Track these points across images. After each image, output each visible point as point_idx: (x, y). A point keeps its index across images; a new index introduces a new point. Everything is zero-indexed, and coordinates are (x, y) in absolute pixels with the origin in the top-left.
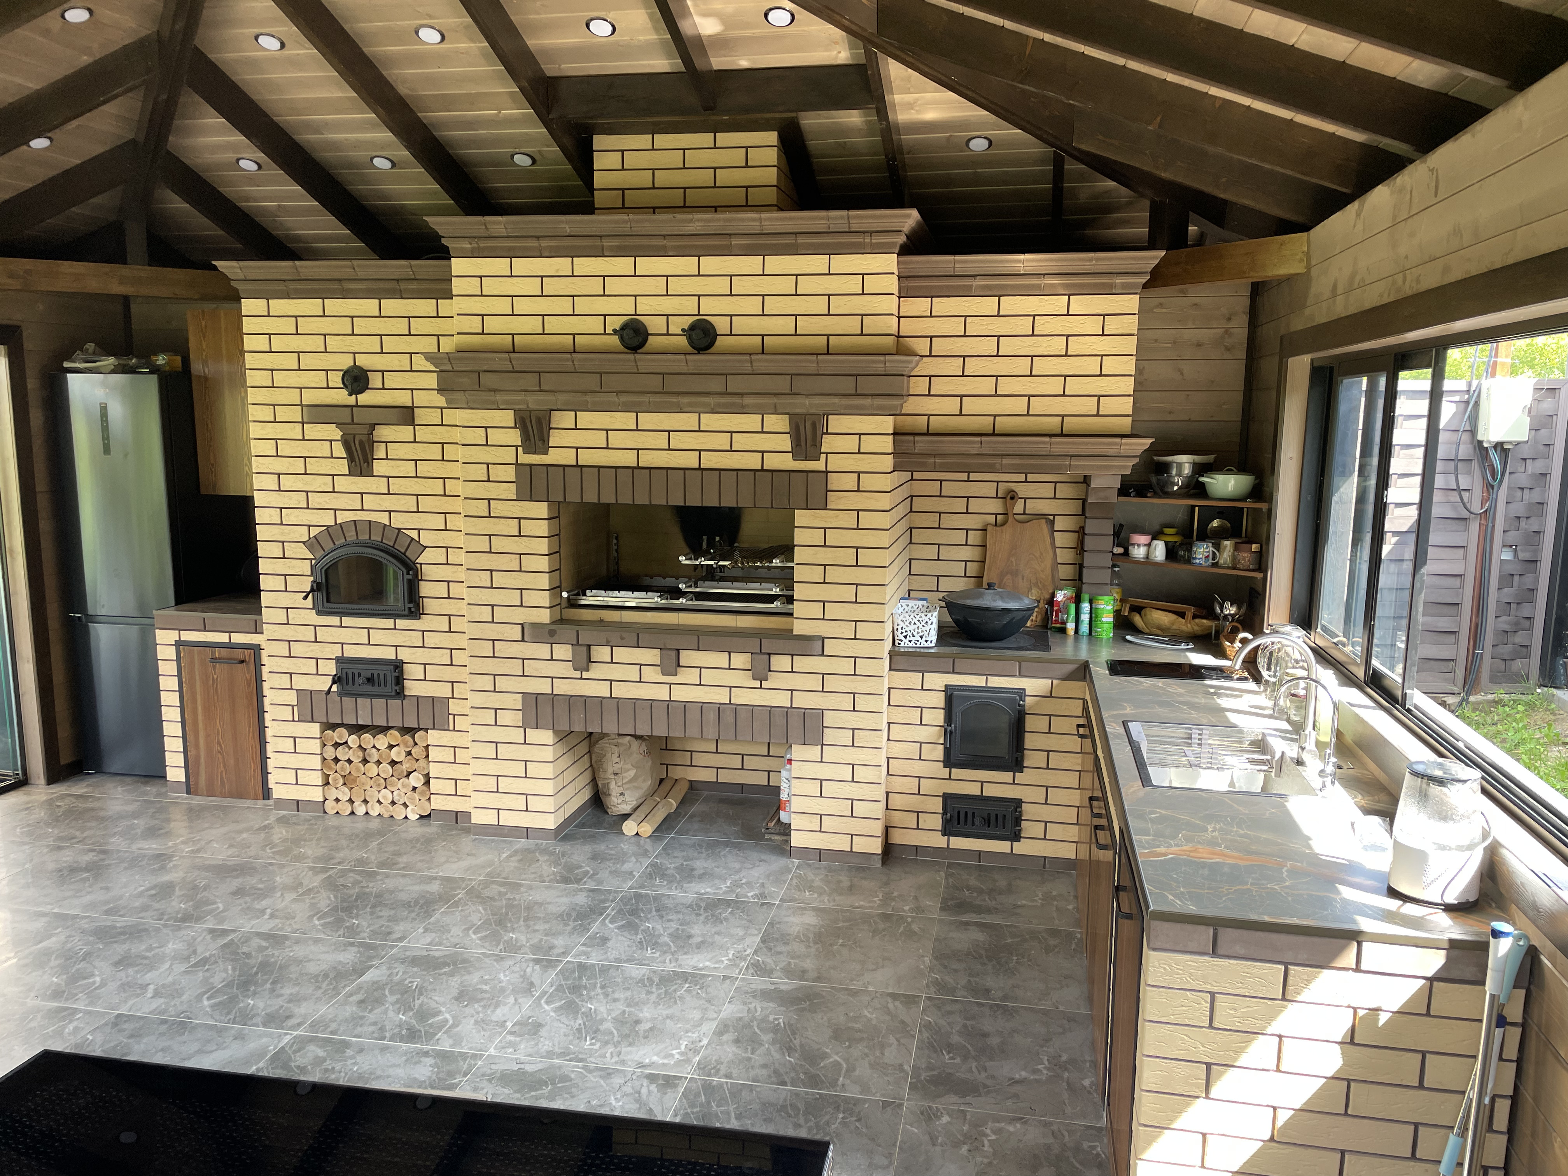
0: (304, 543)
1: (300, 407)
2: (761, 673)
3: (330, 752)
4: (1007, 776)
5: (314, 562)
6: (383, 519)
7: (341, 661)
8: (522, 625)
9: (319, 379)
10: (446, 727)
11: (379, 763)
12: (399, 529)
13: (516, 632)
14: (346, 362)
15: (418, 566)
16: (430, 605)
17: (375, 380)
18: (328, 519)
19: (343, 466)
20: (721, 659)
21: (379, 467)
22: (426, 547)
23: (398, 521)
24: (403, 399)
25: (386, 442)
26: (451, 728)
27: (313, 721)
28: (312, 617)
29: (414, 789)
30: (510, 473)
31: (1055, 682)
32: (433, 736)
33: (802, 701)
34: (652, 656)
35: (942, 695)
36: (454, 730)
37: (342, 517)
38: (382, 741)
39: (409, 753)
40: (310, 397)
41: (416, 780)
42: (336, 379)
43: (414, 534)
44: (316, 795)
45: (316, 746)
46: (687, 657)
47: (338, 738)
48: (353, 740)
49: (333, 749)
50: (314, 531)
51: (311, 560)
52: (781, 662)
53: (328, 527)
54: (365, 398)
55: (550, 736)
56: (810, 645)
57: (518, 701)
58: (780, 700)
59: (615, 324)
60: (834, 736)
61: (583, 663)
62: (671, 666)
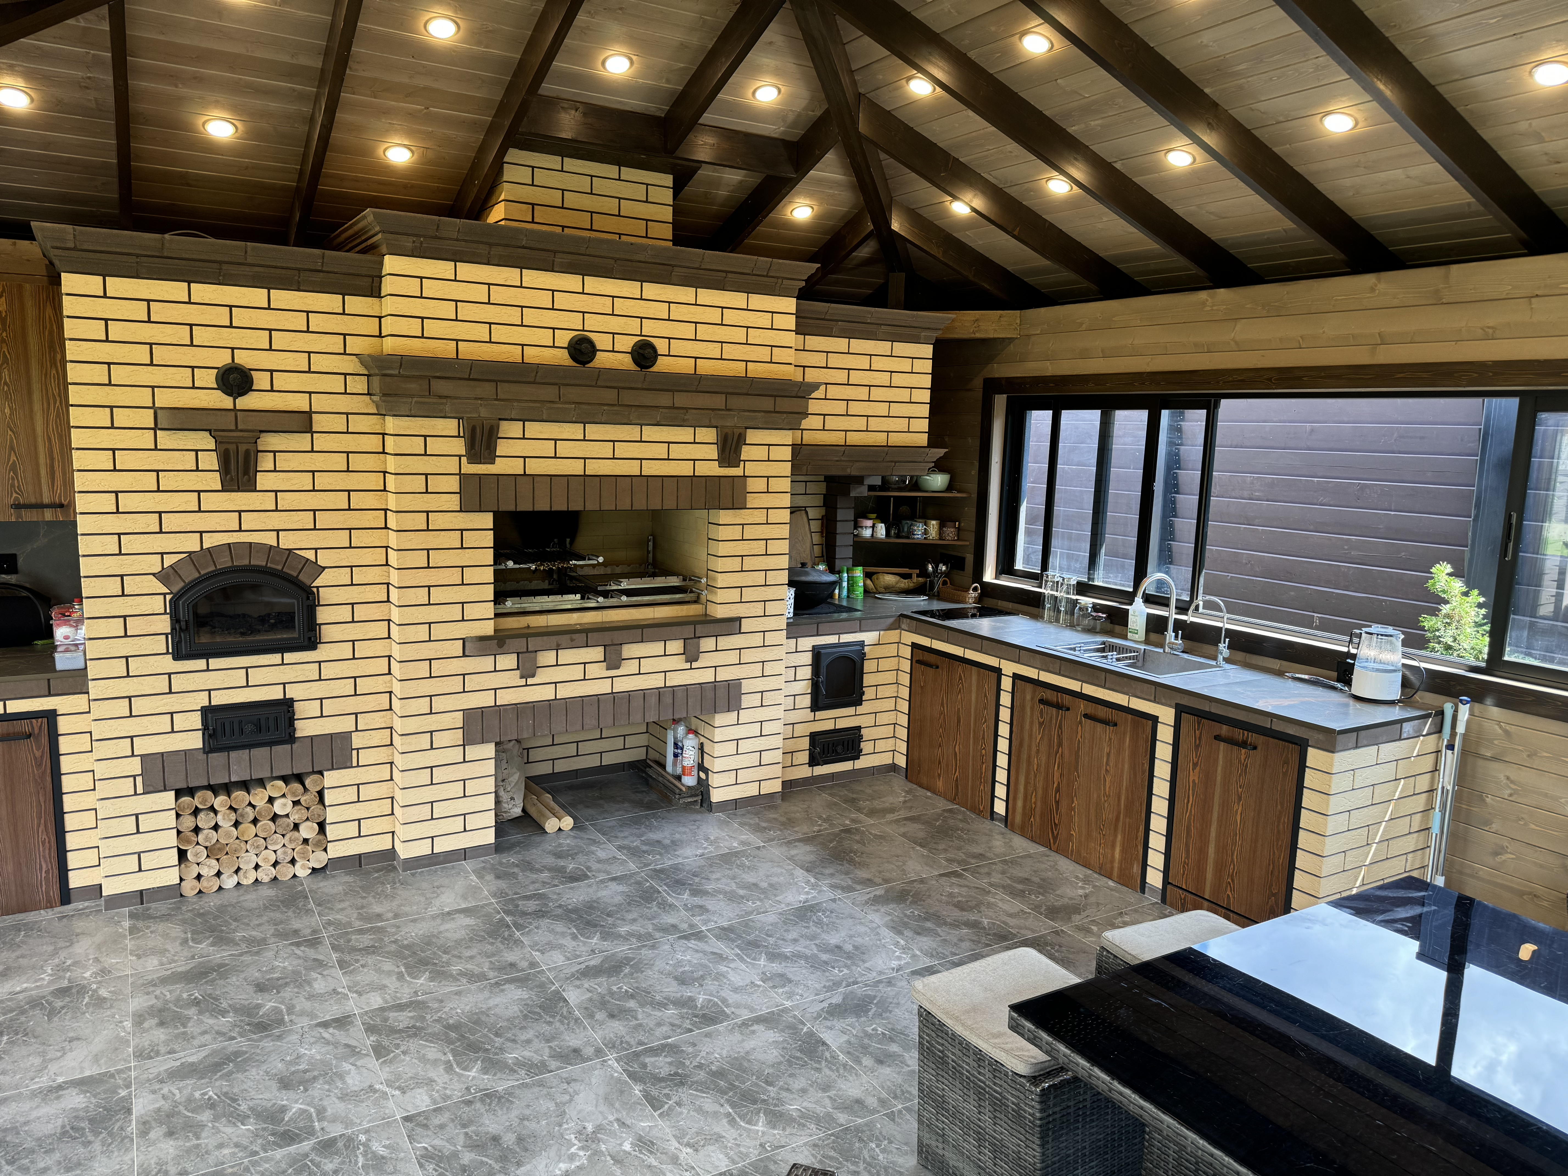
0: (154, 574)
1: (152, 411)
2: (691, 656)
3: (188, 822)
4: (850, 710)
5: (168, 597)
6: (270, 539)
7: (207, 712)
8: (463, 639)
9: (183, 377)
10: (349, 764)
11: (255, 821)
12: (290, 550)
13: (457, 648)
14: (223, 359)
15: (315, 590)
16: (328, 632)
17: (261, 380)
18: (192, 544)
19: (214, 481)
20: (656, 648)
21: (263, 481)
22: (324, 568)
23: (287, 541)
24: (299, 403)
25: (275, 452)
26: (355, 764)
27: (165, 790)
28: (168, 663)
29: (306, 841)
30: (453, 484)
31: (882, 632)
32: (331, 778)
33: (724, 675)
34: (597, 653)
35: (810, 655)
36: (358, 766)
37: (210, 541)
38: (259, 797)
39: (296, 803)
40: (165, 399)
41: (308, 831)
42: (208, 378)
43: (310, 555)
44: (171, 877)
45: (170, 819)
46: (629, 650)
47: (201, 803)
48: (220, 802)
49: (193, 819)
50: (169, 561)
51: (165, 594)
52: (707, 644)
53: (190, 553)
54: (248, 402)
55: (489, 750)
56: (732, 625)
57: (457, 719)
58: (707, 676)
59: (564, 338)
60: (746, 701)
61: (527, 670)
62: (613, 661)
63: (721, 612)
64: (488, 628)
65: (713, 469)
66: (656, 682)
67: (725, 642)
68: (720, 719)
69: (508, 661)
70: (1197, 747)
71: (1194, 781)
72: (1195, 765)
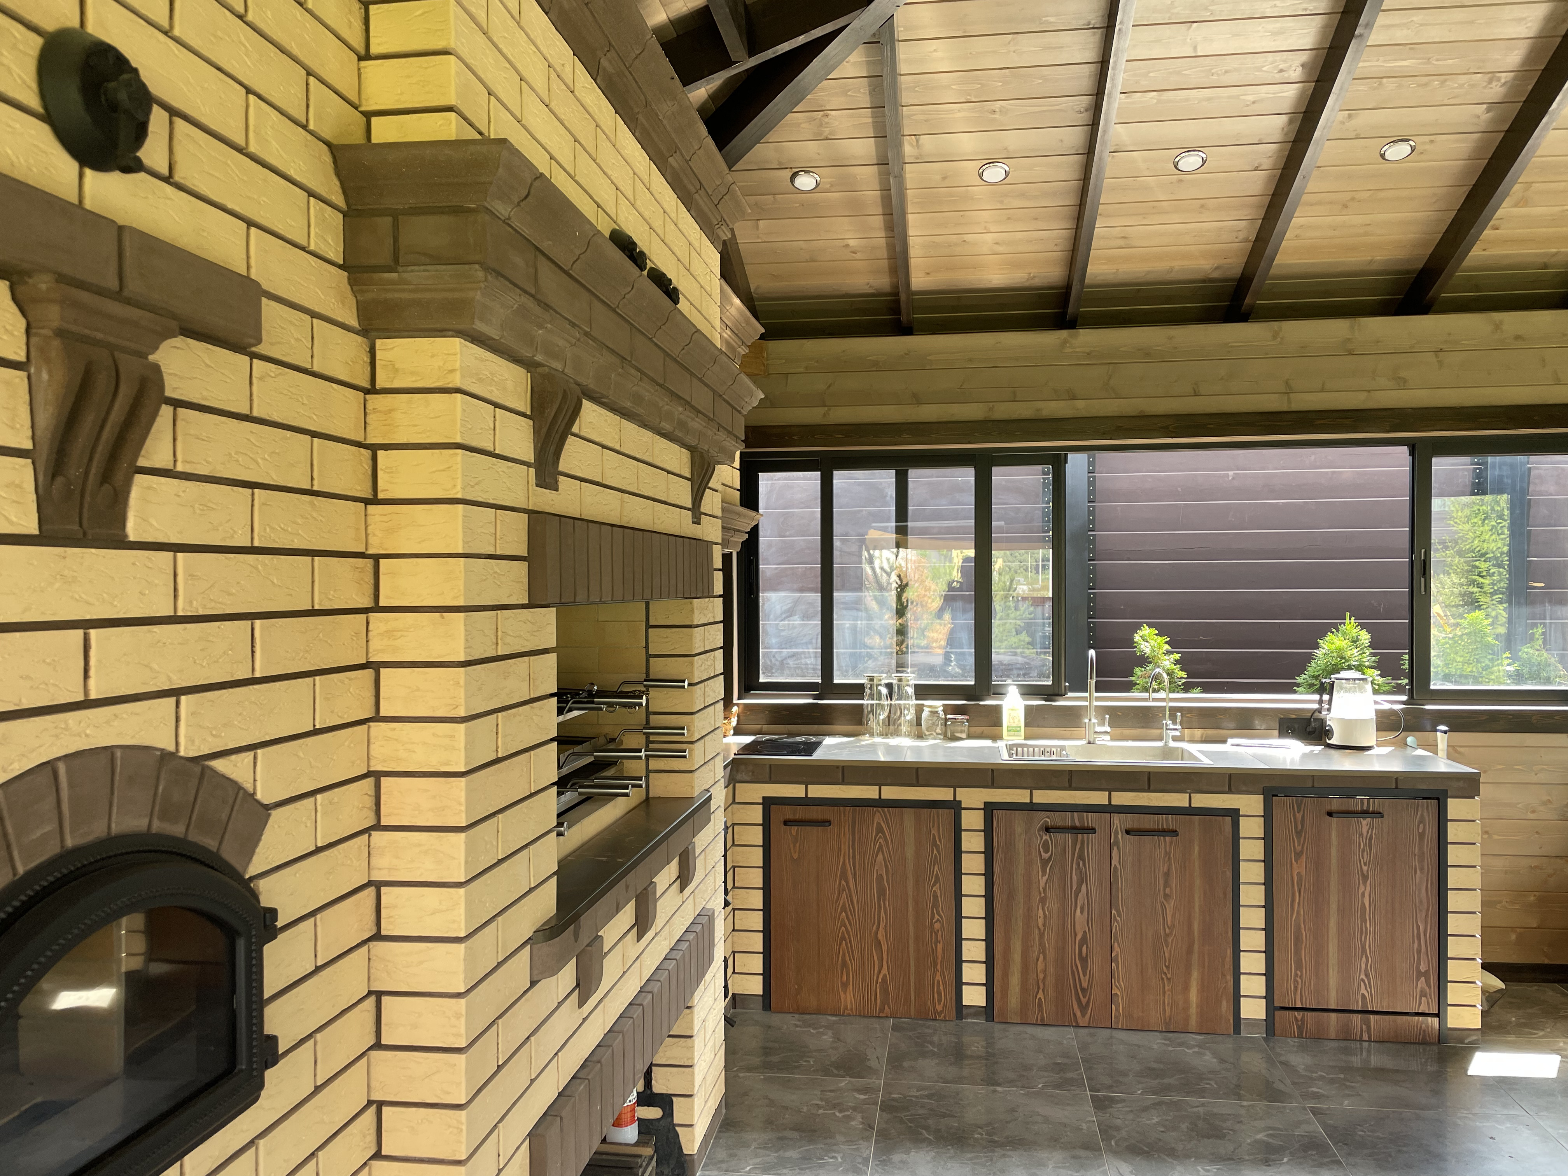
58: (689, 916)
70: (1299, 833)
71: (1298, 873)
72: (1298, 855)
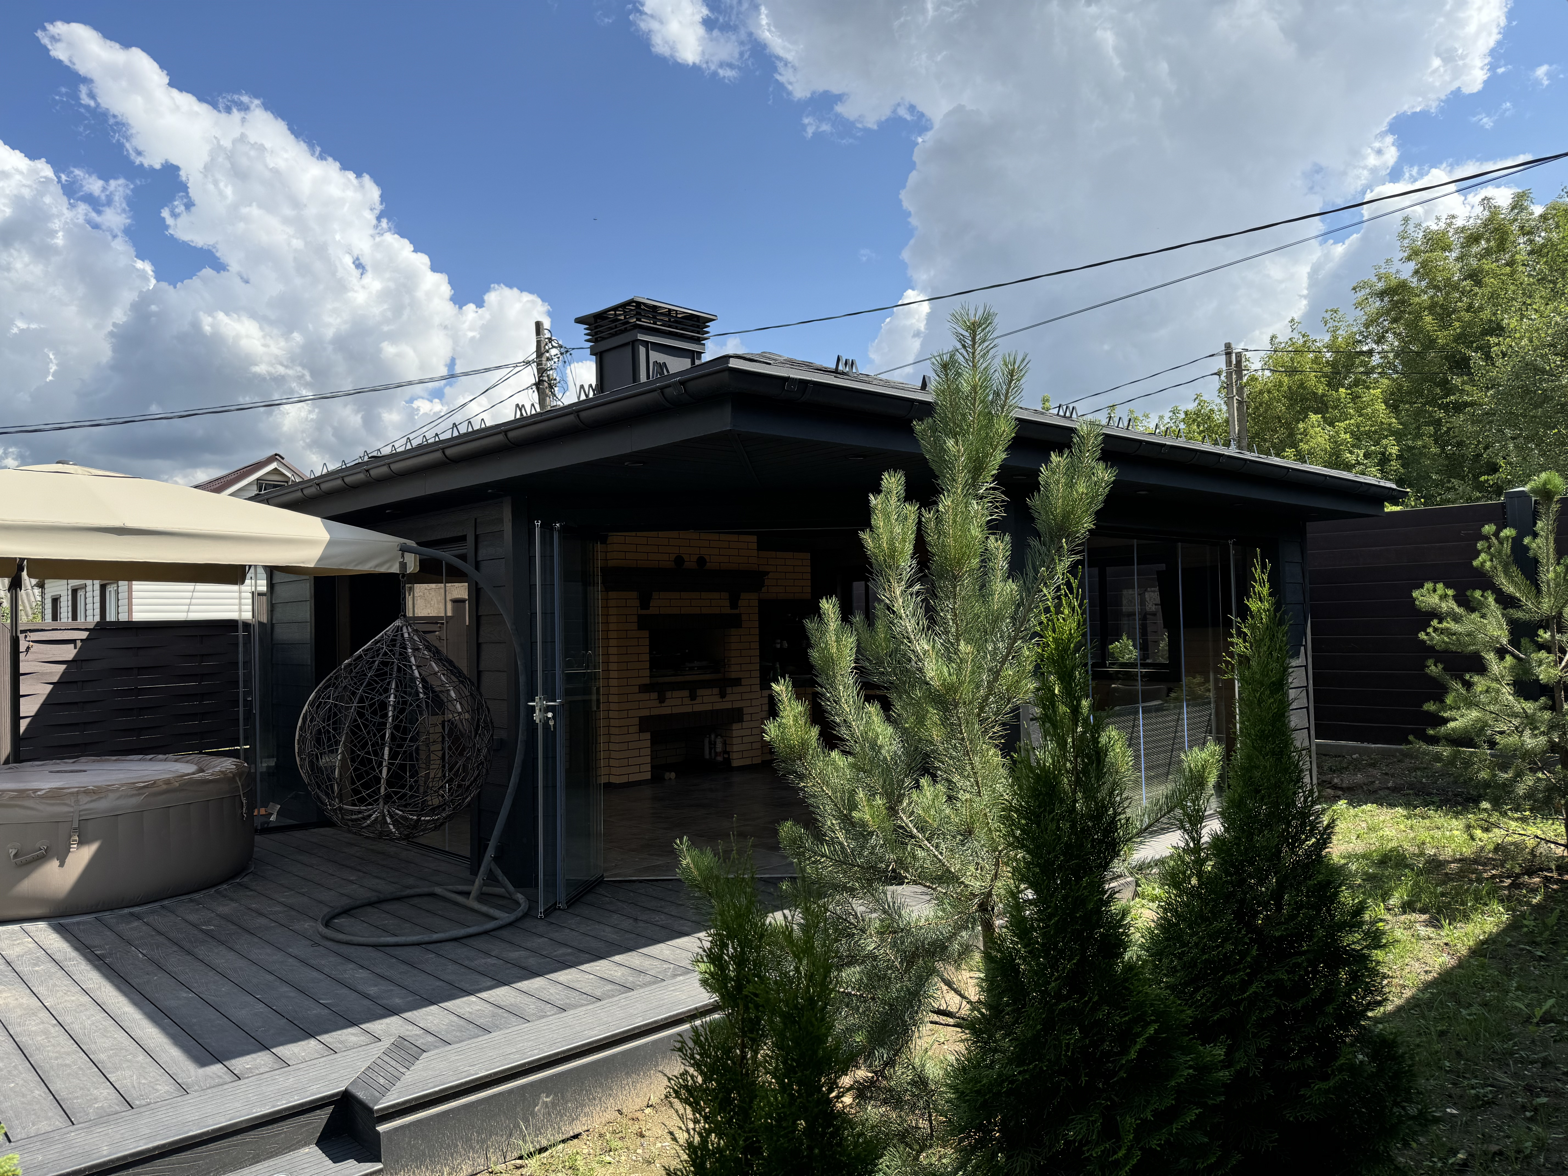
2: (723, 695)
8: (639, 685)
13: (637, 689)
20: (709, 692)
30: (635, 619)
33: (737, 705)
34: (686, 693)
46: (700, 692)
52: (729, 690)
55: (648, 736)
56: (737, 682)
57: (636, 721)
58: (728, 706)
59: (673, 557)
60: (746, 718)
61: (662, 699)
62: (693, 697)
63: (734, 675)
64: (647, 681)
65: (728, 610)
66: (709, 707)
67: (736, 689)
68: (735, 726)
69: (654, 695)
